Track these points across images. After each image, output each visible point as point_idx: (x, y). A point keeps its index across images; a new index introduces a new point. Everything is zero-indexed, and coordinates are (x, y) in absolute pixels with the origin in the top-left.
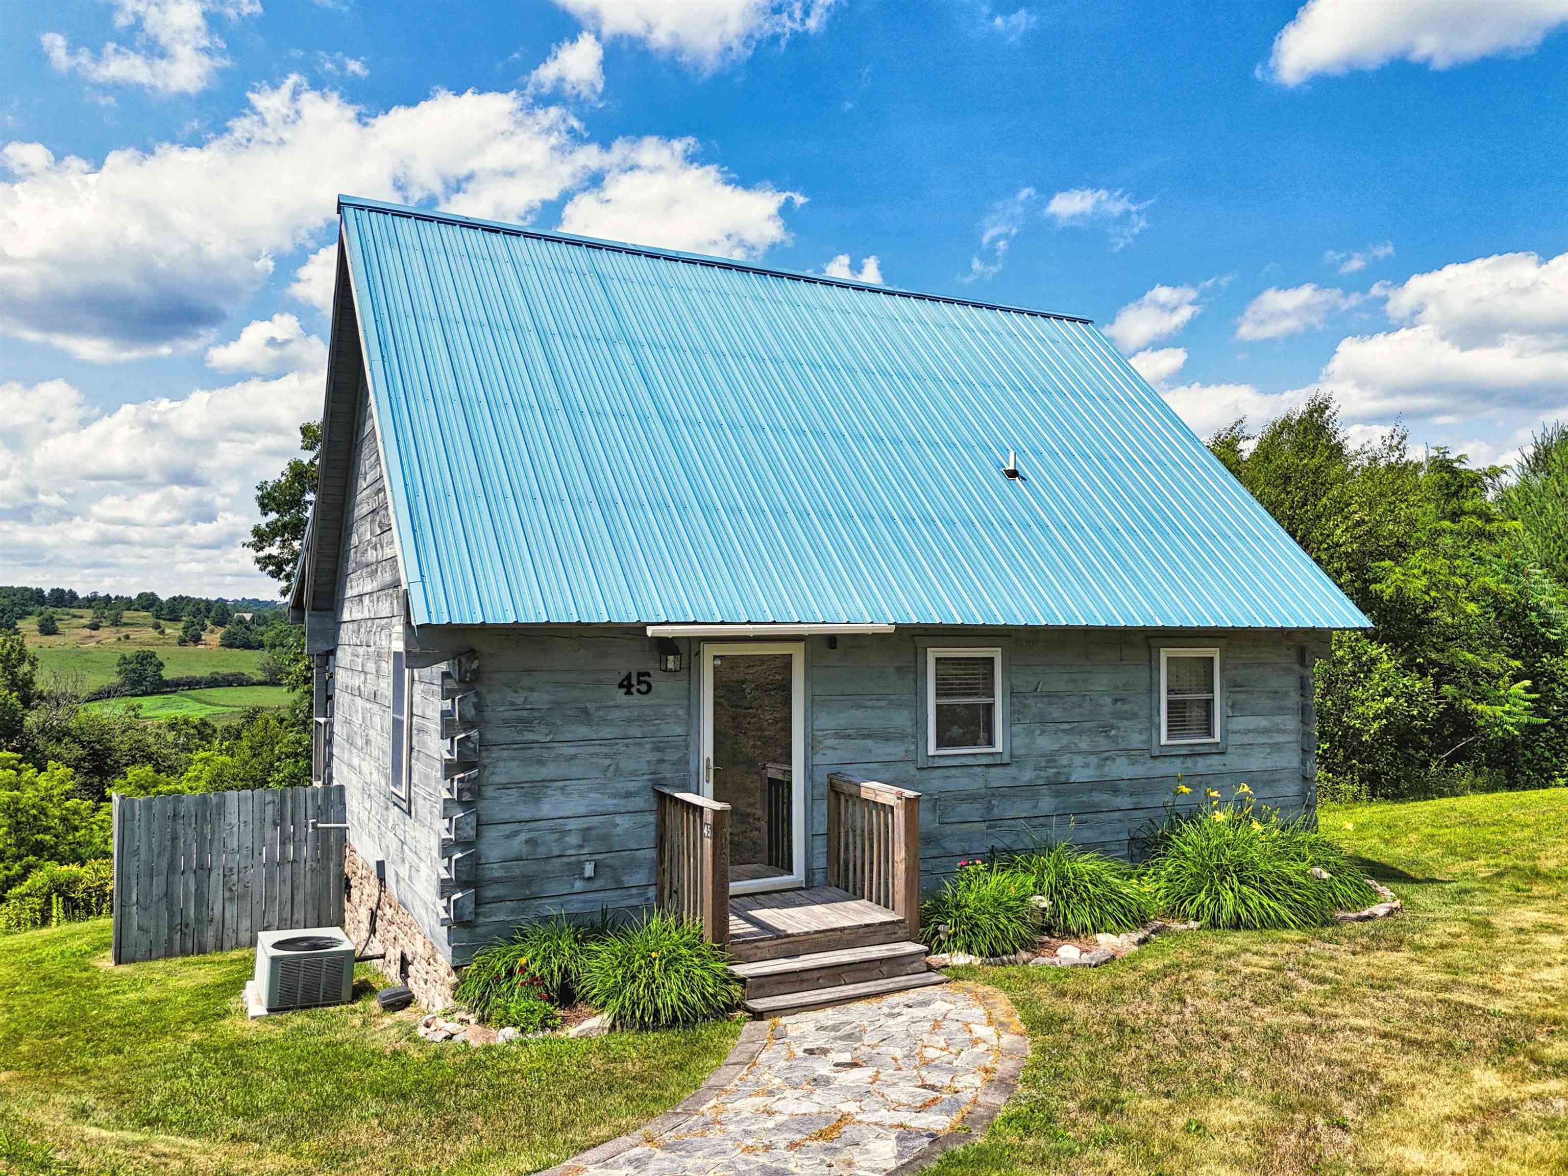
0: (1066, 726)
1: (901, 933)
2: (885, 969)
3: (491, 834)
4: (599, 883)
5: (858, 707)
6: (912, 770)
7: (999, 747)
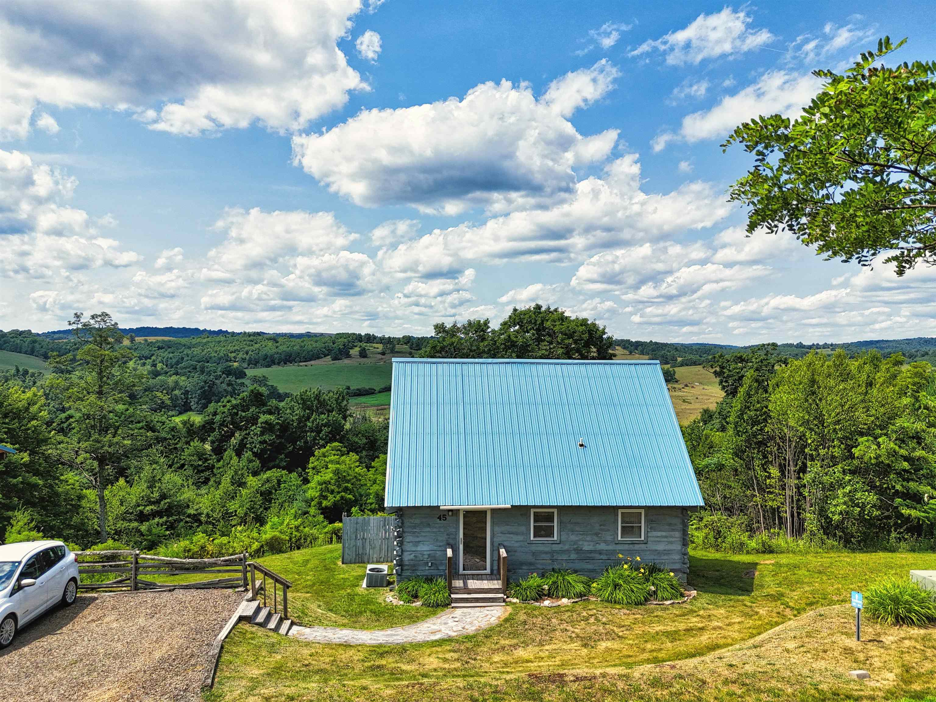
0: (581, 533)
1: (500, 591)
2: (490, 600)
3: (405, 554)
4: (432, 568)
5: (508, 526)
6: (526, 544)
7: (555, 538)
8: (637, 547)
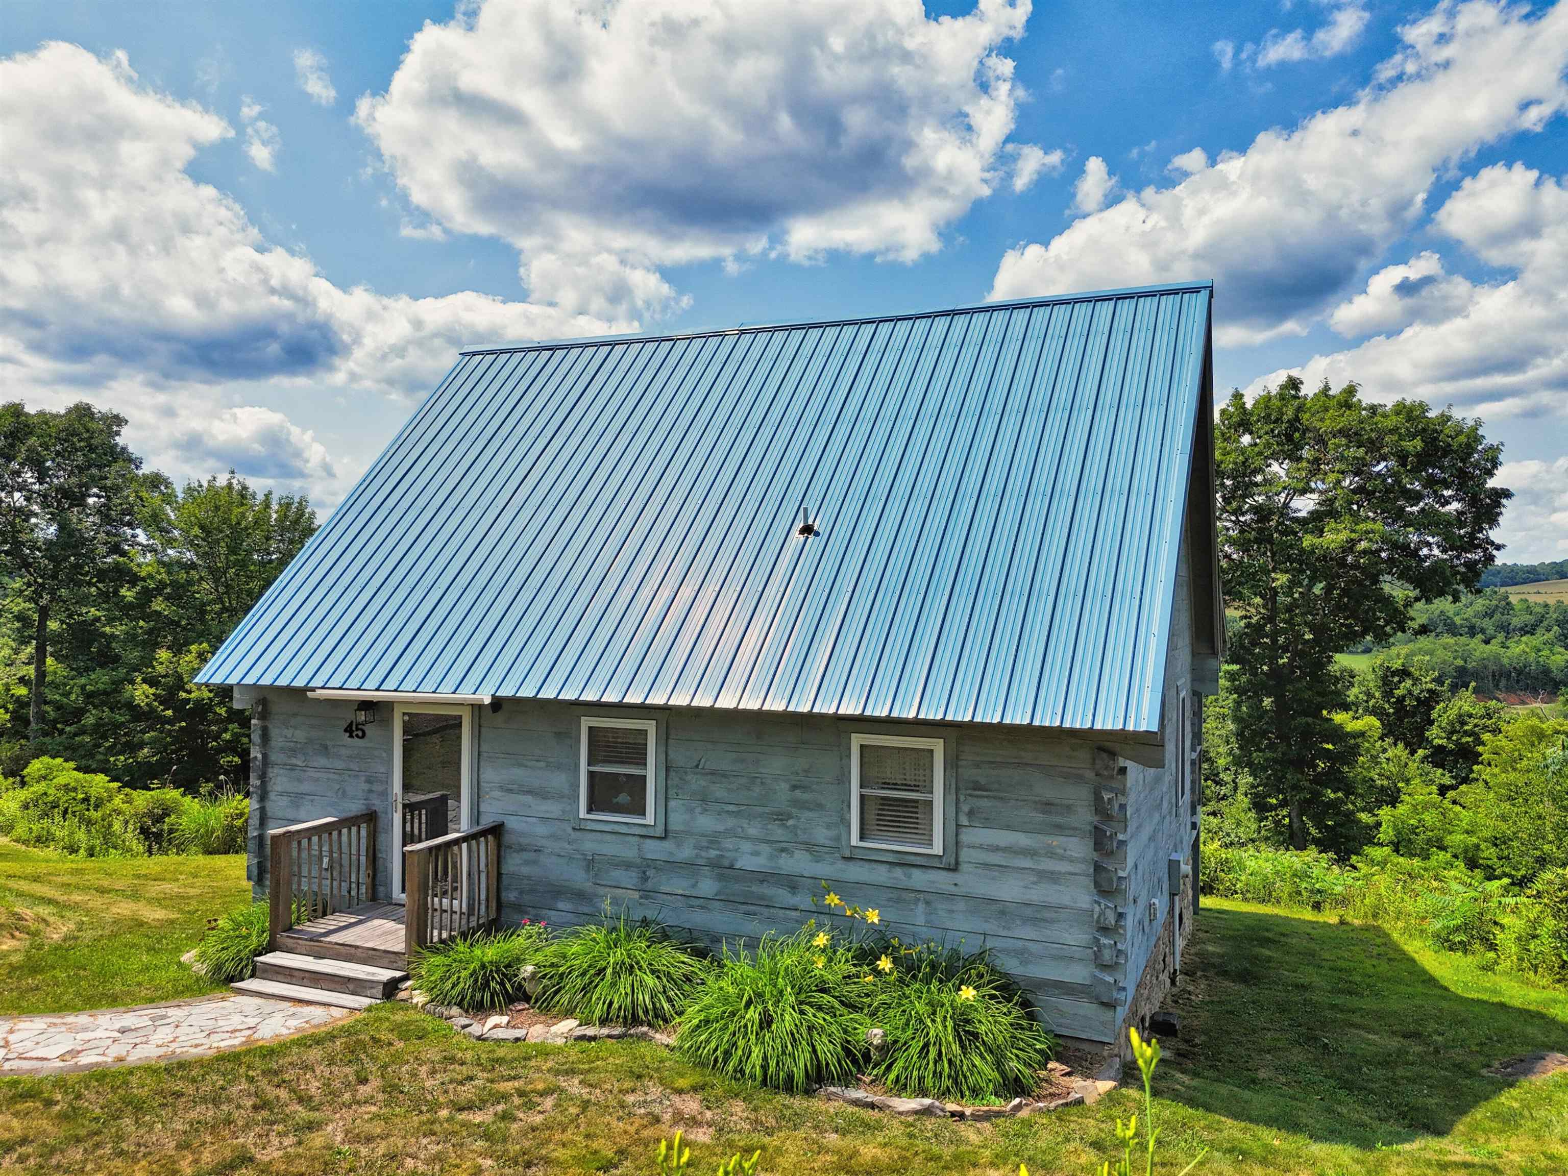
0: (731, 808)
1: (400, 963)
2: (351, 986)
5: (520, 765)
7: (649, 819)
8: (919, 879)
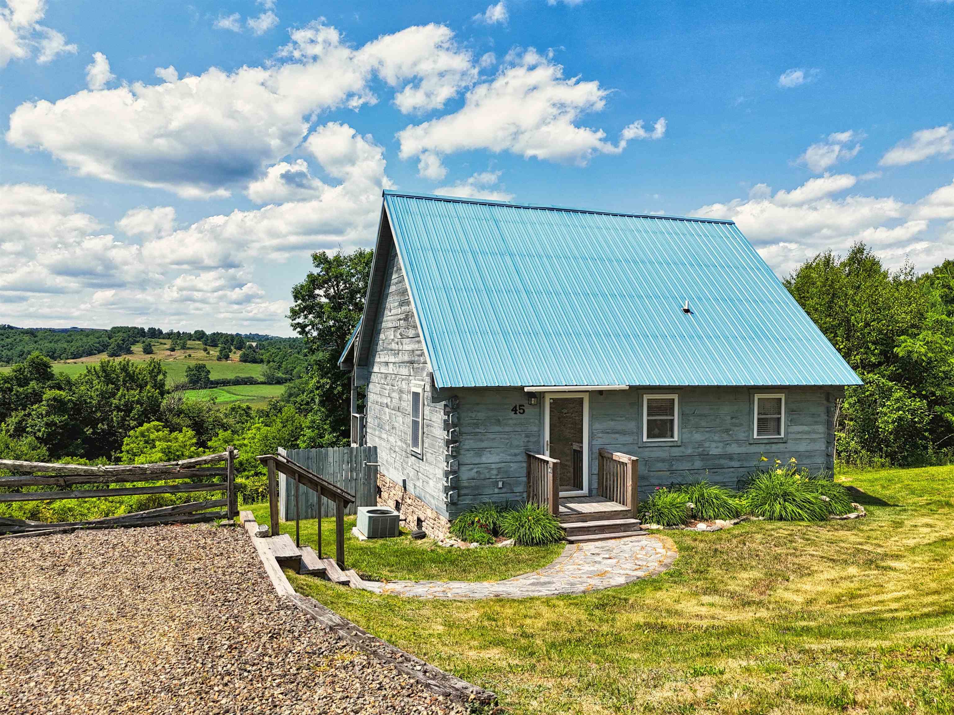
0: (707, 429)
1: (629, 515)
2: (622, 528)
3: (463, 468)
4: (504, 490)
5: (612, 420)
6: (636, 448)
7: (676, 438)
8: (774, 448)
